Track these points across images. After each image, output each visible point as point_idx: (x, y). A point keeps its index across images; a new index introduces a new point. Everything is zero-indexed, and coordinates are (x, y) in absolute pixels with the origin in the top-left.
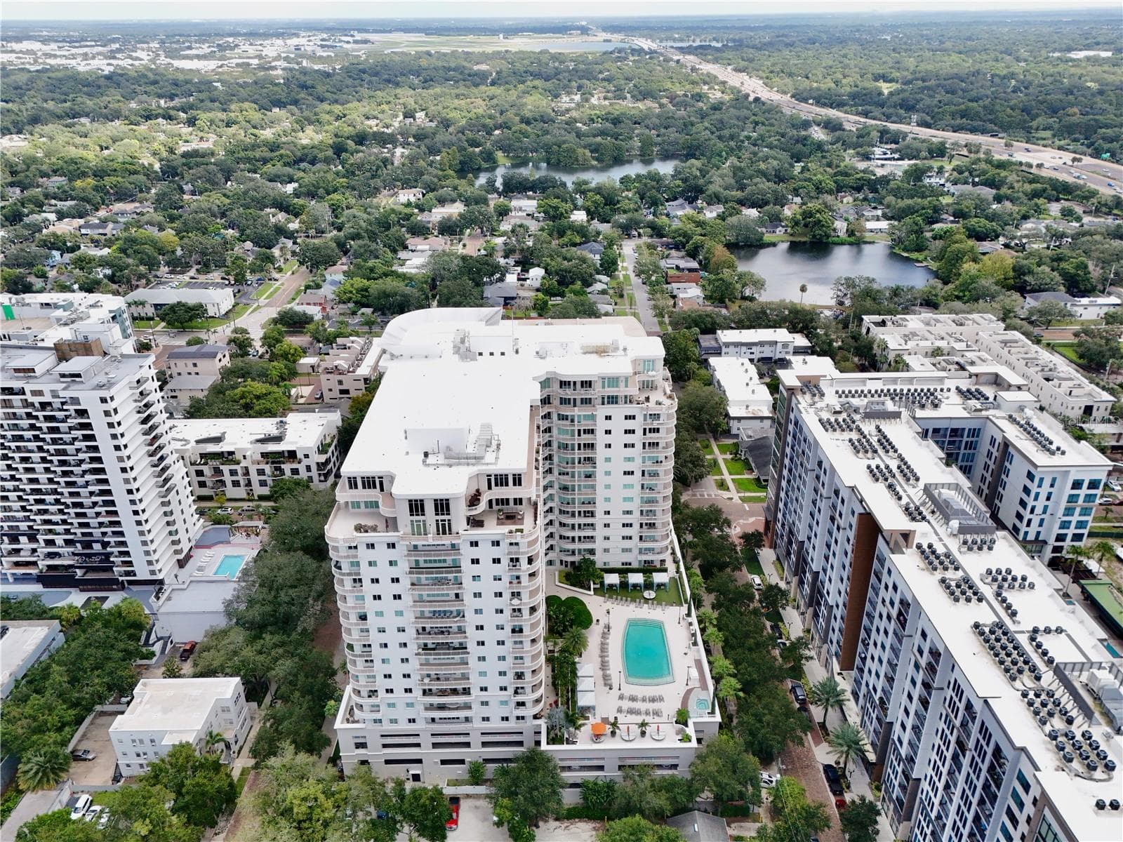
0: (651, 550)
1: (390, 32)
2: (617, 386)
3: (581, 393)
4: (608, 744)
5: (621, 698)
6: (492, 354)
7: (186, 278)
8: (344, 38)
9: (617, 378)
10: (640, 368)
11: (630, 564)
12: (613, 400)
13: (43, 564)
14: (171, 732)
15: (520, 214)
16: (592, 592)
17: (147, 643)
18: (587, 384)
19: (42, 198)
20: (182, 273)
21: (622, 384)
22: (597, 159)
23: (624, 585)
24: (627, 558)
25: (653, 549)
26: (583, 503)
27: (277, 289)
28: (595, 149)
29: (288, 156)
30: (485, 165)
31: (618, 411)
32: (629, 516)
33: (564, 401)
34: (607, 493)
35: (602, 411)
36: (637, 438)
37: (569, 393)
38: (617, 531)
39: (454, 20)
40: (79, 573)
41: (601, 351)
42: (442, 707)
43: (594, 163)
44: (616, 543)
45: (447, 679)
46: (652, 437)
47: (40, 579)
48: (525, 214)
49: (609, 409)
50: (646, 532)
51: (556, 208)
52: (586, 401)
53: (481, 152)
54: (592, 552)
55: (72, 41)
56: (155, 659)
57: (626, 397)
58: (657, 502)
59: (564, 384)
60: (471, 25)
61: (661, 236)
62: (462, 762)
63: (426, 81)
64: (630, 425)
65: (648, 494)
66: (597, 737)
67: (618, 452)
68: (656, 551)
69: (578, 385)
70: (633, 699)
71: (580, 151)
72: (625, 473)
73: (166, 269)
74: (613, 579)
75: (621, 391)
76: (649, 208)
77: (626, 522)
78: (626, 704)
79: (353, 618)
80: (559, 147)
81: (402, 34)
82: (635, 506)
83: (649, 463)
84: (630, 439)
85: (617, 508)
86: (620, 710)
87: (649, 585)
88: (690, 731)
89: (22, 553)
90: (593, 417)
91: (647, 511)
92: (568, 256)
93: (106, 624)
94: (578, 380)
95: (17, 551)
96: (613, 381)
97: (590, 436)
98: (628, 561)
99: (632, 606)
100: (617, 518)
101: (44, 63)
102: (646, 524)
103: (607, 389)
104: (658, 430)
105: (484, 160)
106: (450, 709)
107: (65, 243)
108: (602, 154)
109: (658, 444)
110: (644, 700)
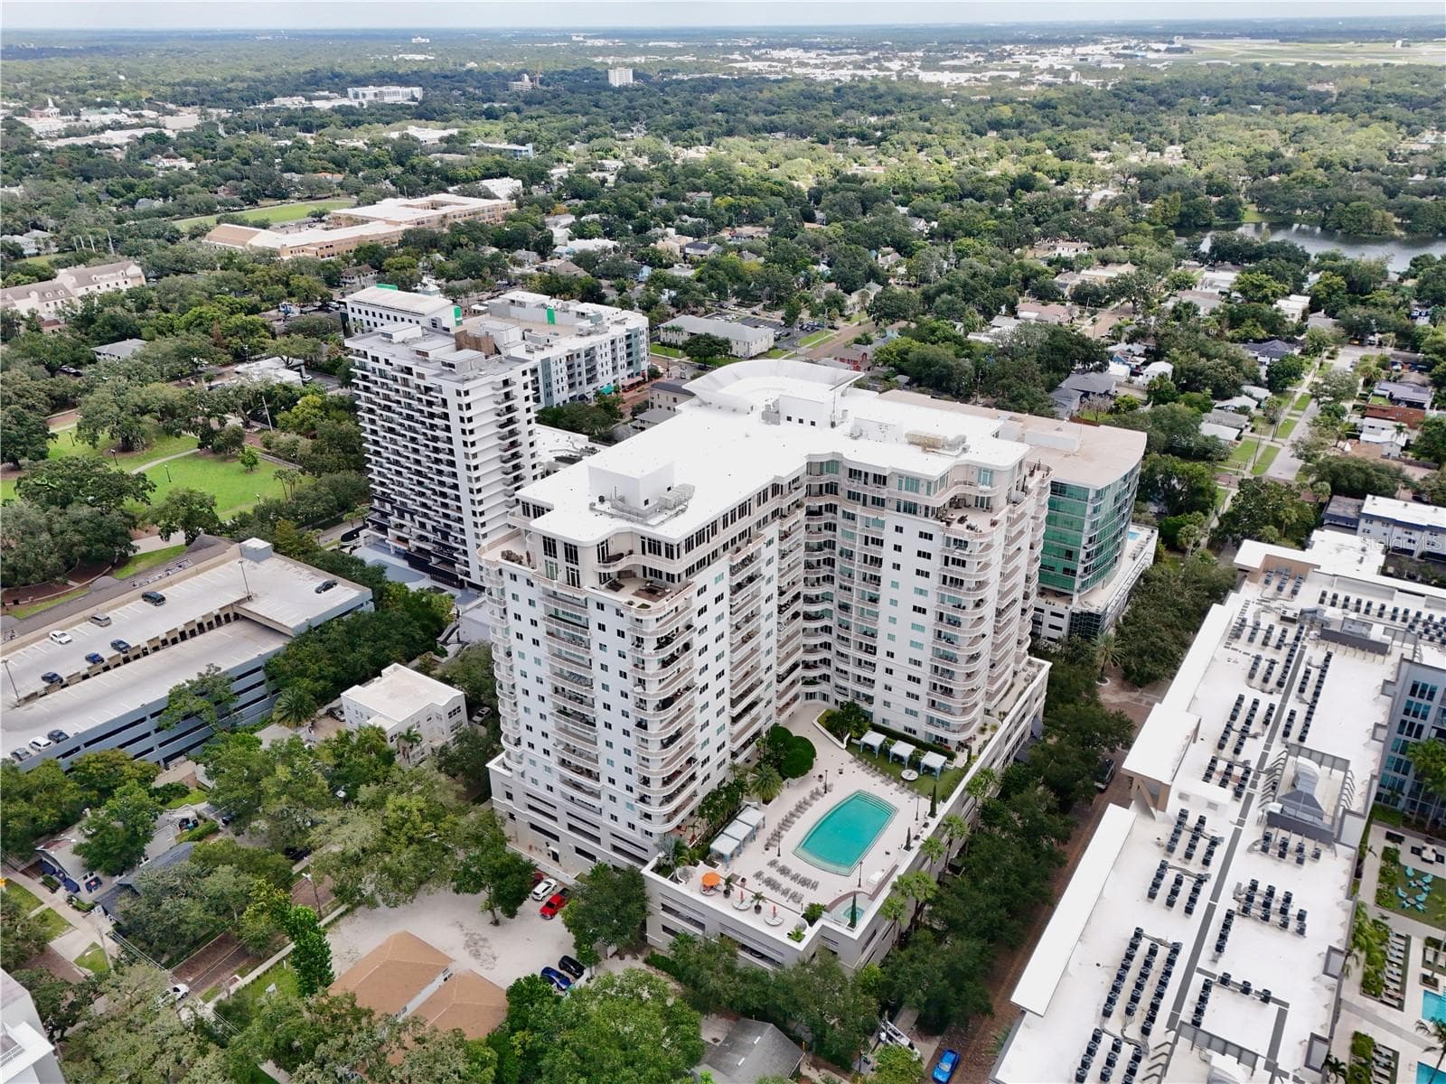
0: (945, 724)
1: (1231, 37)
2: (917, 491)
3: (871, 490)
4: (716, 903)
5: (773, 864)
6: (801, 421)
7: (747, 312)
8: (1155, 46)
9: (918, 480)
10: (974, 478)
11: (915, 732)
12: (911, 509)
13: (414, 544)
14: (381, 715)
15: (1209, 290)
16: (844, 746)
17: (444, 642)
18: (881, 480)
19: (672, 211)
20: (748, 307)
21: (923, 490)
22: (1407, 228)
23: (884, 750)
24: (912, 722)
25: (948, 724)
26: (865, 633)
27: (832, 338)
28: (1408, 213)
29: (952, 188)
30: (1218, 221)
31: (914, 524)
32: (916, 667)
33: (853, 496)
34: (892, 629)
35: (891, 518)
36: (934, 565)
37: (857, 486)
38: (901, 684)
39: (1343, 20)
40: (434, 560)
41: (929, 445)
42: (577, 786)
43: (1398, 233)
44: (899, 699)
45: (580, 755)
46: (954, 571)
47: (406, 556)
48: (1217, 291)
49: (904, 519)
50: (939, 698)
51: (1260, 287)
52: (879, 502)
53: (1220, 203)
54: (869, 699)
55: (832, 49)
56: (444, 660)
57: (927, 508)
58: (956, 661)
59: (854, 473)
60: (1366, 26)
61: (1416, 349)
62: (592, 857)
63: (1221, 103)
64: (925, 545)
65: (944, 647)
66: (709, 888)
67: (907, 577)
68: (952, 728)
69: (871, 479)
70: (784, 871)
71: (1379, 214)
72: (915, 608)
73: (734, 300)
74: (874, 739)
75: (921, 499)
76: (1428, 307)
77: (913, 674)
78: (772, 873)
79: (502, 654)
80: (1347, 205)
81: (1248, 40)
82: (925, 655)
83: (949, 605)
84: (923, 564)
85: (904, 653)
86: (758, 875)
87: (914, 763)
88: (810, 932)
89: (404, 529)
90: (882, 524)
91: (943, 670)
92: (1212, 352)
93: (408, 607)
94: (871, 471)
95: (402, 526)
96: (913, 482)
97: (876, 547)
98: (913, 727)
99: (878, 779)
100: (902, 666)
101: (792, 73)
102: (941, 687)
103: (904, 492)
104: (963, 564)
105: (1219, 214)
106: (584, 791)
107: (661, 261)
108: (1417, 222)
109: (962, 581)
110: (794, 878)
